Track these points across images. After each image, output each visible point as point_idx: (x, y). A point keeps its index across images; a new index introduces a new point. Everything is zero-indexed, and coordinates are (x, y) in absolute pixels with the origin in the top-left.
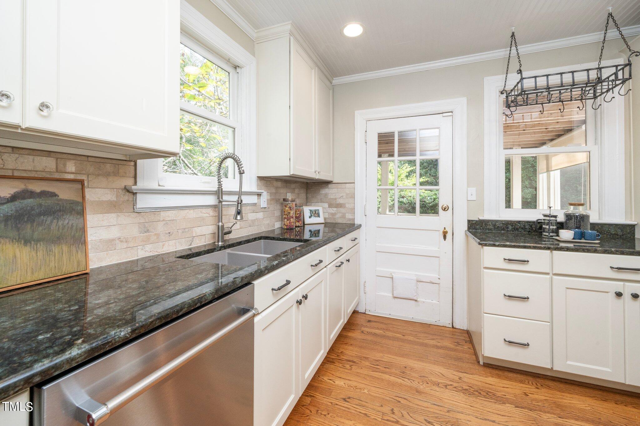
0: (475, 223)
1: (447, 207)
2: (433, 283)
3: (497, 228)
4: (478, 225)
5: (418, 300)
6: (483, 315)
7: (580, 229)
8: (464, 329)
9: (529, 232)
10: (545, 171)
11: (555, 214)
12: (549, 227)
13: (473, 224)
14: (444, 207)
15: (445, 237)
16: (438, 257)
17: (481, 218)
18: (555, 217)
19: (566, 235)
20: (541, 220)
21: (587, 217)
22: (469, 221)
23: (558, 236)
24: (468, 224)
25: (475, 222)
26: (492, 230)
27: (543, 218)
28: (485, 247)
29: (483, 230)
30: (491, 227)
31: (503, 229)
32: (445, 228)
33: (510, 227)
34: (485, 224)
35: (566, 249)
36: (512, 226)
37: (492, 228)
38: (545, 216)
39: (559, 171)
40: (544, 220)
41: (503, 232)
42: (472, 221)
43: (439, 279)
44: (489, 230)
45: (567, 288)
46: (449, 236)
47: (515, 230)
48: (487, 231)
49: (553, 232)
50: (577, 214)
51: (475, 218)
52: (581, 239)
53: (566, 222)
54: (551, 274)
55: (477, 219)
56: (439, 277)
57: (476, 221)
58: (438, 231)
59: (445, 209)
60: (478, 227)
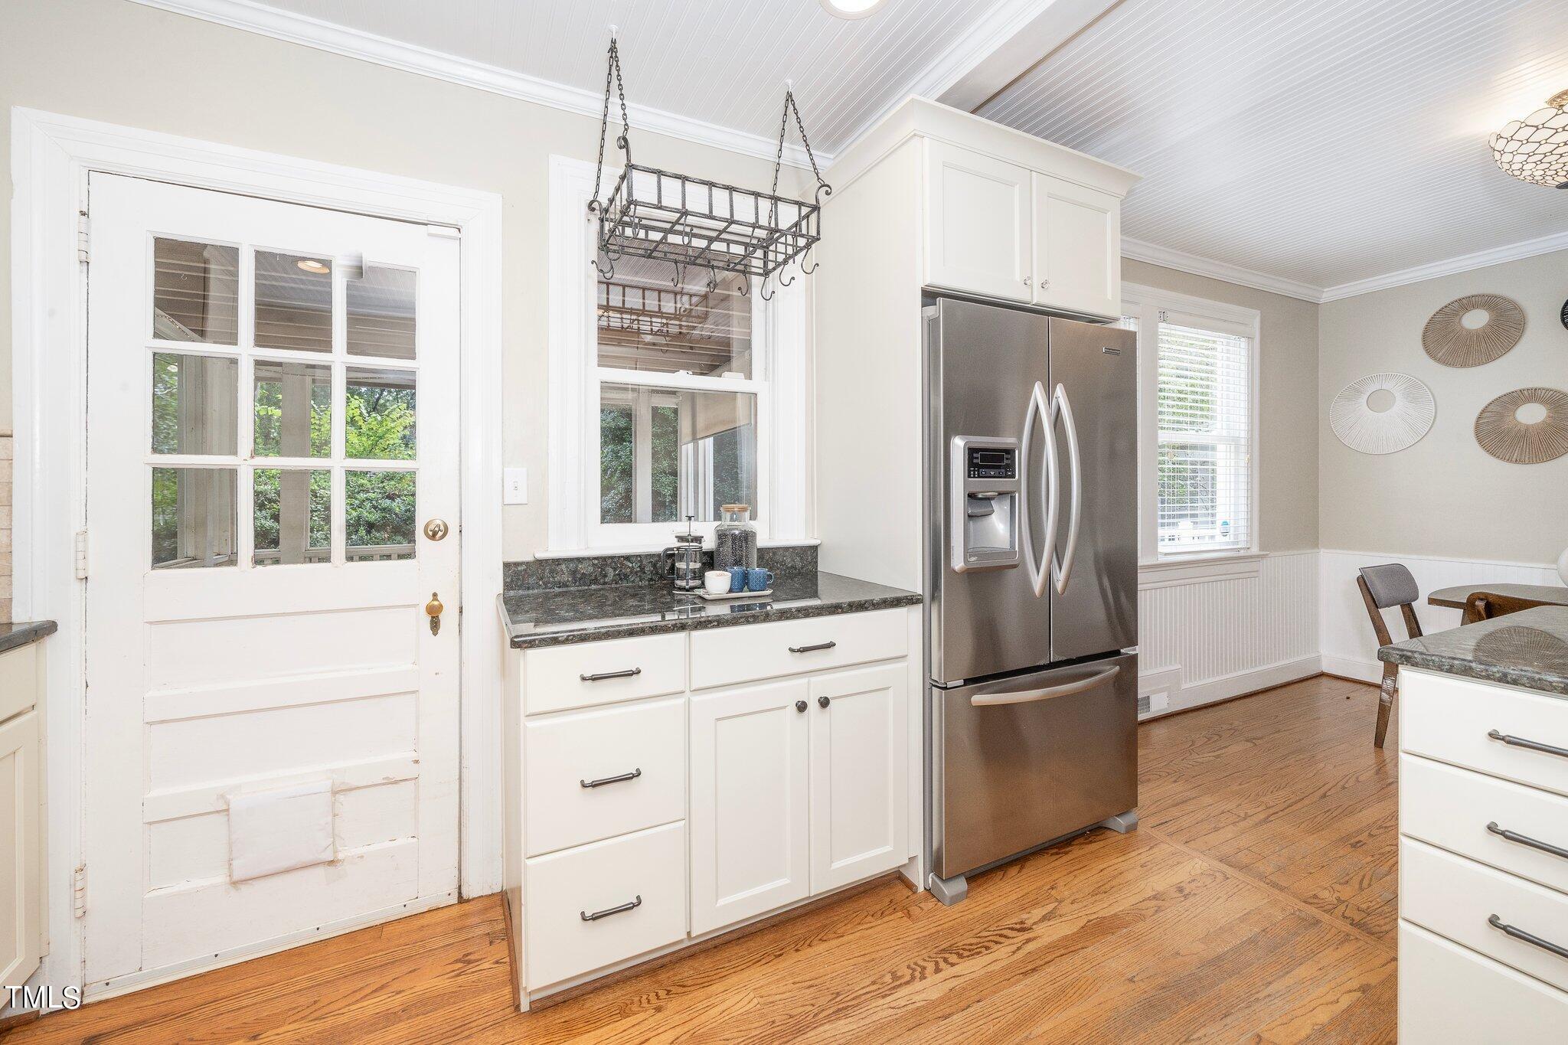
0: (525, 570)
1: (442, 528)
2: (396, 782)
3: (580, 579)
4: (533, 575)
5: (340, 856)
6: (525, 864)
7: (741, 565)
8: (495, 891)
9: (651, 579)
10: (690, 438)
11: (698, 534)
12: (688, 565)
13: (517, 573)
14: (432, 527)
15: (435, 625)
16: (413, 692)
17: (542, 555)
18: (698, 539)
19: (718, 582)
20: (672, 549)
21: (754, 535)
22: (507, 566)
23: (703, 586)
24: (504, 574)
25: (524, 567)
26: (567, 586)
27: (675, 544)
28: (531, 652)
29: (545, 588)
30: (566, 578)
31: (595, 581)
32: (435, 595)
33: (611, 573)
34: (552, 571)
35: (716, 623)
36: (615, 569)
37: (568, 581)
38: (681, 539)
39: (712, 439)
40: (678, 549)
41: (593, 587)
42: (517, 564)
43: (417, 762)
44: (560, 587)
45: (718, 720)
46: (448, 619)
47: (621, 579)
48: (557, 590)
49: (694, 578)
50: (737, 532)
51: (524, 555)
52: (741, 590)
53: (718, 550)
54: (688, 693)
55: (530, 558)
56: (414, 755)
57: (527, 564)
58: (414, 606)
59: (435, 534)
60: (532, 581)
